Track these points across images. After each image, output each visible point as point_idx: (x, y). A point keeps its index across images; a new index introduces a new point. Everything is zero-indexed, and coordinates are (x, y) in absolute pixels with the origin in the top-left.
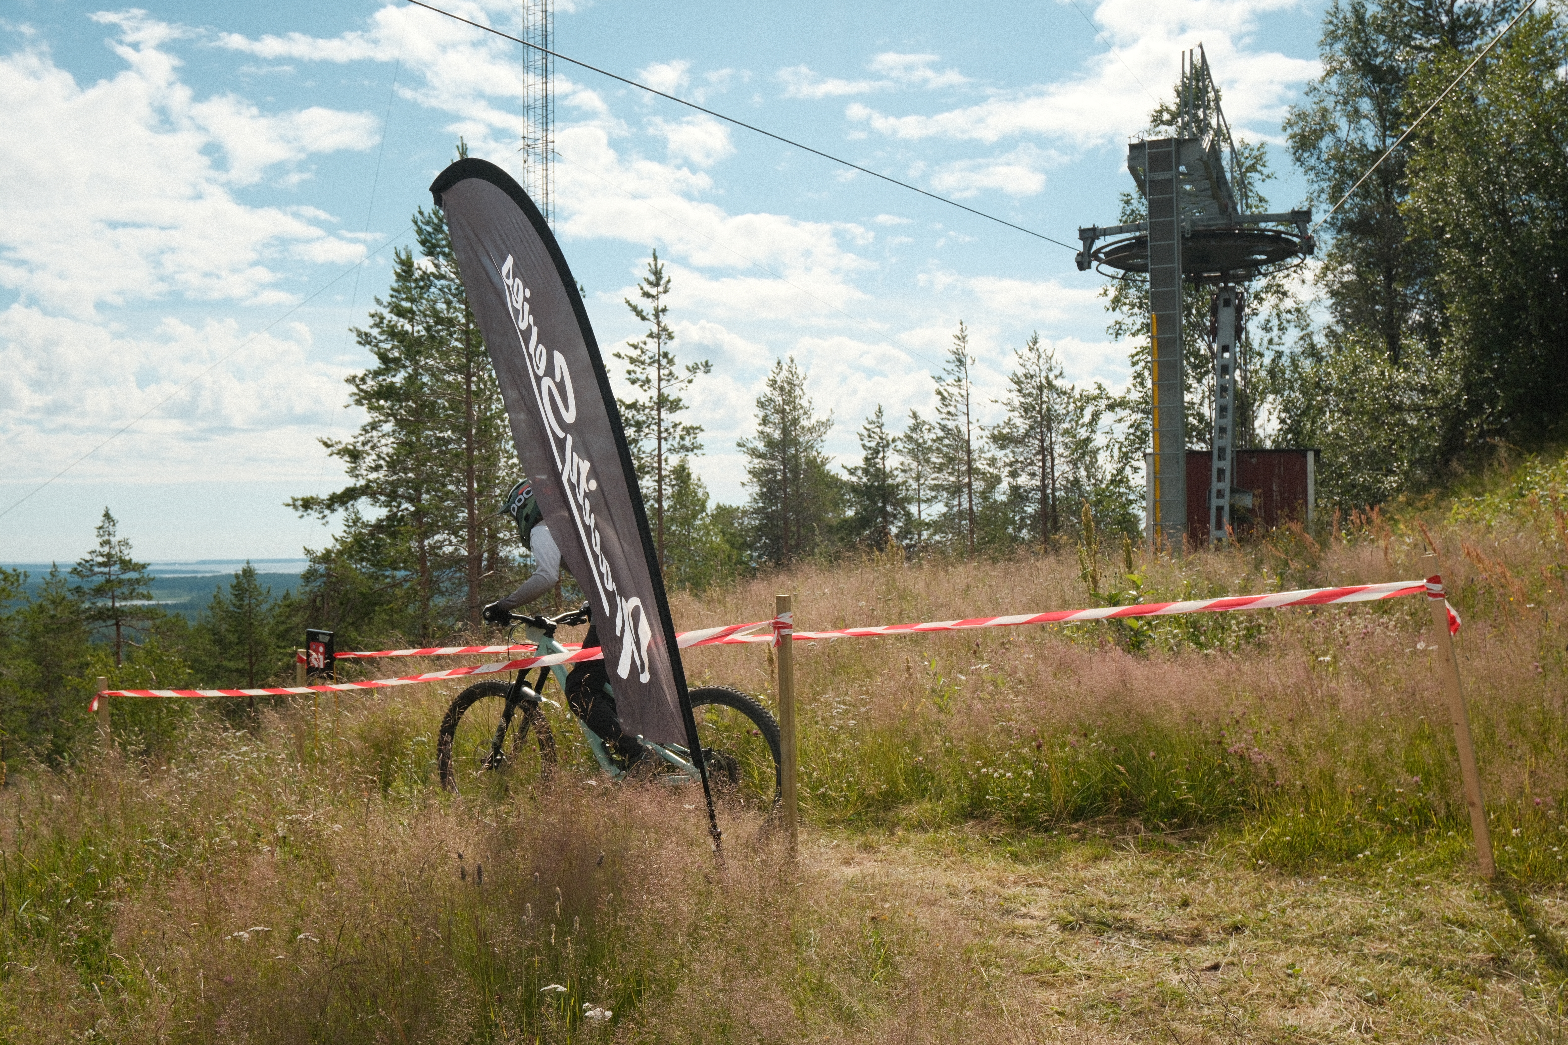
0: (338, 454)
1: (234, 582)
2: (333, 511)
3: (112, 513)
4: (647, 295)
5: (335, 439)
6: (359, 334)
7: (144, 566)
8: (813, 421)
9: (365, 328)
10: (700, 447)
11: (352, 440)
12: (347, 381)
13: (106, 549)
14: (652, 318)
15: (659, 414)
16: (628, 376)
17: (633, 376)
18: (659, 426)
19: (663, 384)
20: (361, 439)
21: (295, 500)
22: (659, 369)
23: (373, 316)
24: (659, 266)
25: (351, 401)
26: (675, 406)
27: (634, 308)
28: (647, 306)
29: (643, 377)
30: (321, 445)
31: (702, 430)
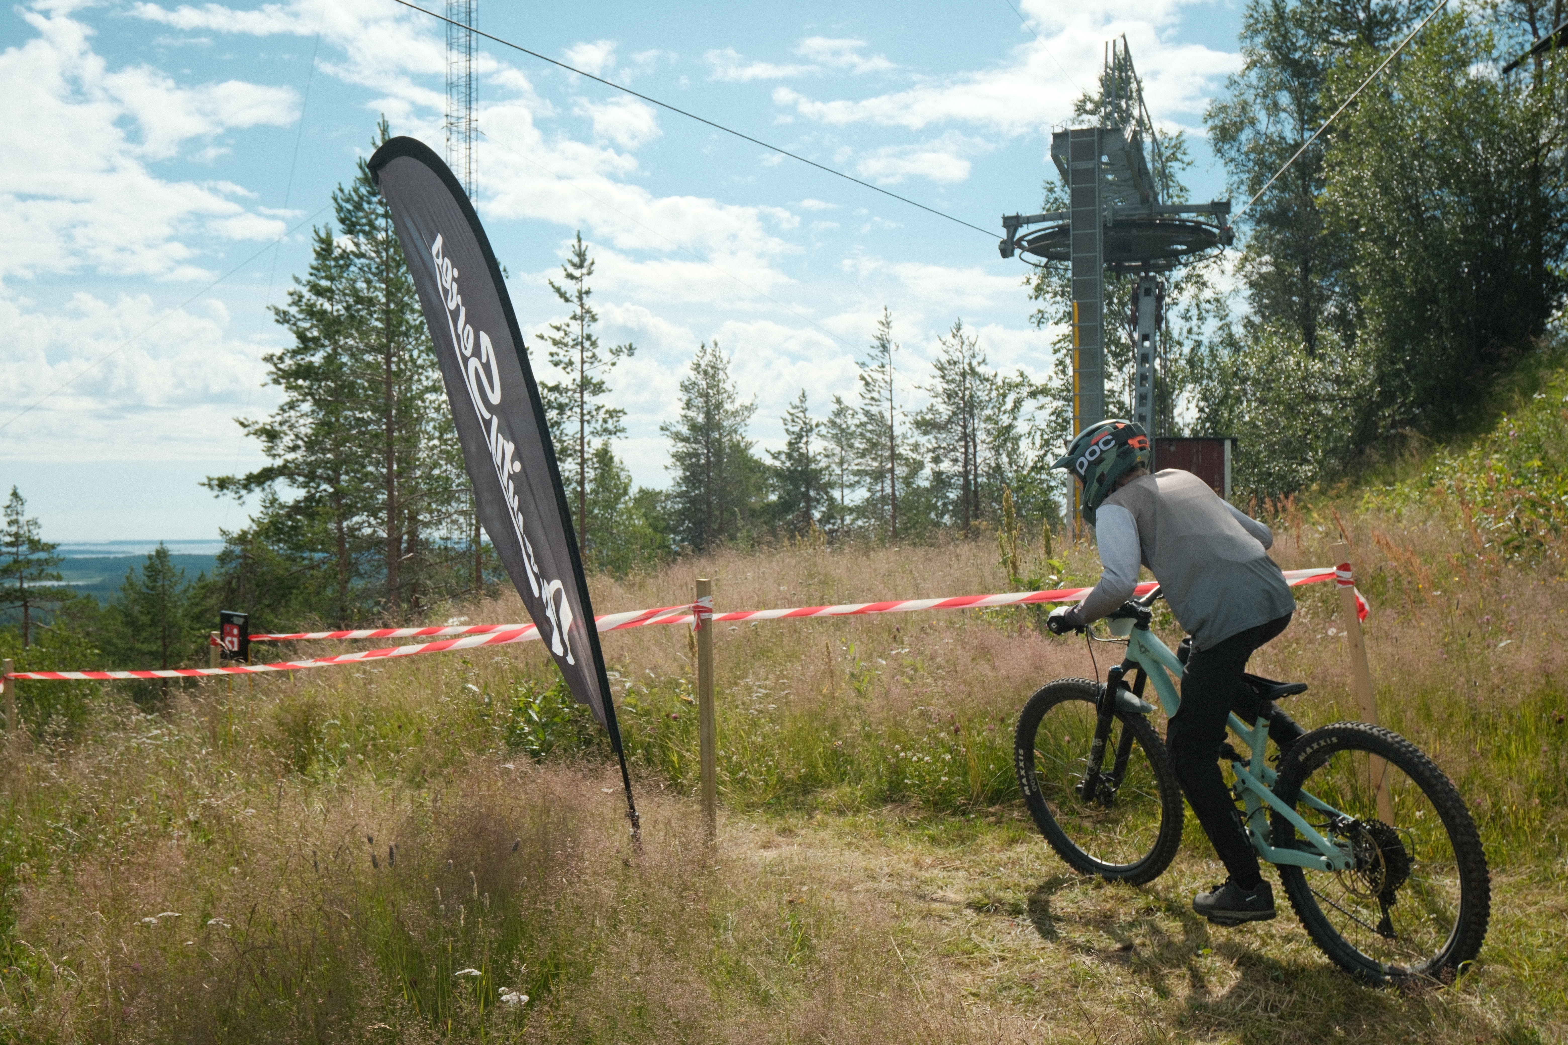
0: (255, 434)
1: (147, 563)
2: (250, 491)
3: (20, 492)
4: (571, 276)
5: (251, 419)
6: (277, 312)
7: (53, 546)
8: (737, 405)
9: (283, 307)
10: (623, 430)
11: (269, 420)
12: (265, 359)
13: (14, 529)
14: (576, 300)
15: (582, 397)
16: (550, 358)
17: (556, 358)
18: (582, 409)
19: (586, 366)
20: (279, 419)
21: (210, 479)
22: (582, 351)
23: (291, 294)
24: (583, 248)
25: (268, 379)
26: (598, 388)
27: (558, 290)
28: (571, 288)
29: (566, 360)
30: (237, 425)
31: (625, 413)
